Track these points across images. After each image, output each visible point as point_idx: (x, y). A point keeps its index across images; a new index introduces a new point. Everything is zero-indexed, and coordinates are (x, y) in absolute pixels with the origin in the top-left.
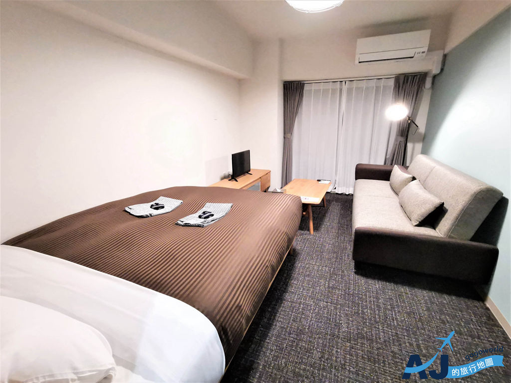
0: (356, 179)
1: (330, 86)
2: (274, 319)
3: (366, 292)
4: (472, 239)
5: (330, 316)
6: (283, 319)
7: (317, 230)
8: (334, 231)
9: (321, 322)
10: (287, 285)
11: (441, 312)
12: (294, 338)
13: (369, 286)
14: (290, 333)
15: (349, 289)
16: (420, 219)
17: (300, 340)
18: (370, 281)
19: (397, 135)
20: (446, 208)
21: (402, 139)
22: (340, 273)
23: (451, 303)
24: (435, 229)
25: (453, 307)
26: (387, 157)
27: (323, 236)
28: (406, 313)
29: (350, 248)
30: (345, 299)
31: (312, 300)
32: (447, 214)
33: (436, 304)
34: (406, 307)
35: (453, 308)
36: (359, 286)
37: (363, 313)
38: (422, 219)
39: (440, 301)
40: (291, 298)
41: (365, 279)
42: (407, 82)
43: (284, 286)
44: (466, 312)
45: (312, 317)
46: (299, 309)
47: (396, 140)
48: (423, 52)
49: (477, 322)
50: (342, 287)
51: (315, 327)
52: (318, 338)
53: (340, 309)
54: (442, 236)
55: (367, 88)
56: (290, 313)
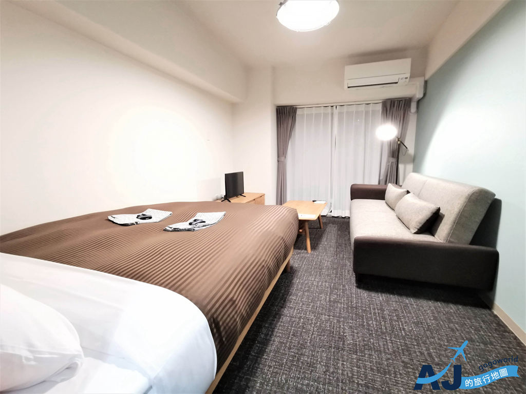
0: (352, 200)
1: (322, 110)
2: (272, 334)
3: (370, 304)
4: (472, 243)
5: (333, 328)
6: (282, 333)
7: (315, 249)
8: (332, 249)
9: (324, 335)
10: (285, 301)
11: (450, 321)
12: (295, 353)
13: (372, 298)
14: (290, 348)
15: (351, 303)
16: (418, 226)
17: (301, 354)
18: (373, 294)
19: (389, 157)
20: (442, 214)
21: (394, 160)
22: (341, 287)
23: (458, 312)
24: (434, 236)
25: (461, 315)
26: (381, 178)
27: (321, 254)
28: (414, 323)
29: (349, 265)
30: (348, 312)
31: (313, 315)
32: (444, 219)
33: (443, 313)
34: (413, 317)
35: (461, 317)
36: (361, 299)
37: (369, 325)
38: (420, 225)
39: (446, 310)
40: (289, 313)
41: (367, 292)
42: (394, 106)
43: (282, 301)
44: (475, 320)
45: (314, 331)
46: (298, 324)
47: (388, 161)
48: (406, 78)
49: (487, 329)
50: (344, 301)
51: (318, 341)
52: (321, 352)
53: (344, 322)
54: (442, 242)
55: (357, 112)
56: (289, 328)
